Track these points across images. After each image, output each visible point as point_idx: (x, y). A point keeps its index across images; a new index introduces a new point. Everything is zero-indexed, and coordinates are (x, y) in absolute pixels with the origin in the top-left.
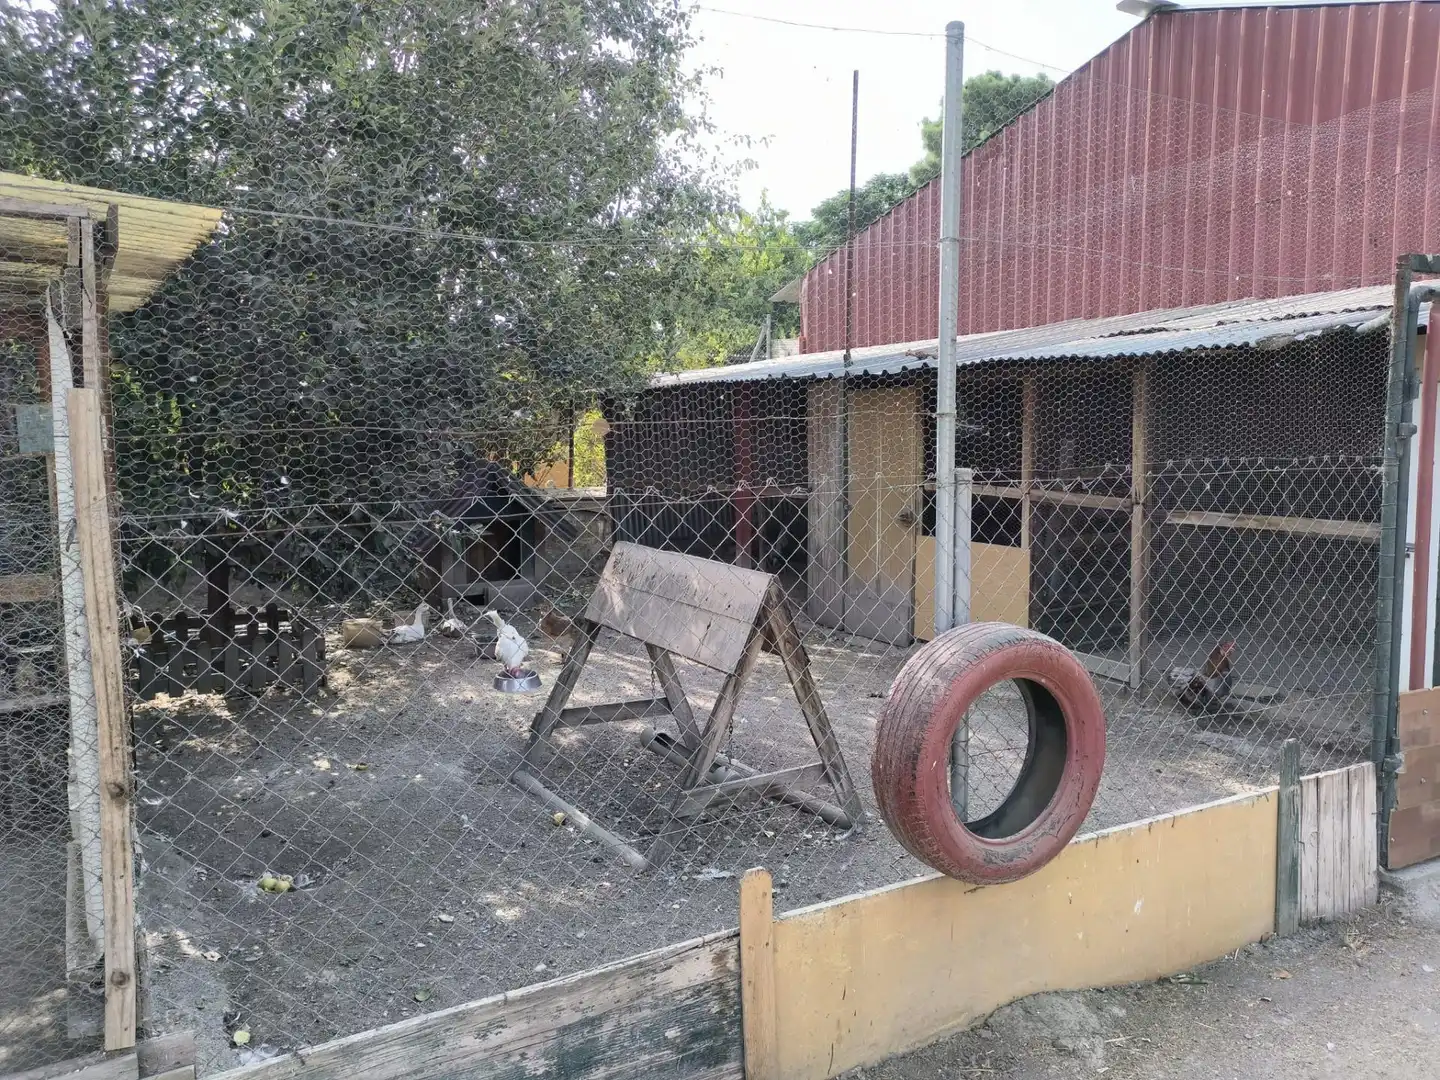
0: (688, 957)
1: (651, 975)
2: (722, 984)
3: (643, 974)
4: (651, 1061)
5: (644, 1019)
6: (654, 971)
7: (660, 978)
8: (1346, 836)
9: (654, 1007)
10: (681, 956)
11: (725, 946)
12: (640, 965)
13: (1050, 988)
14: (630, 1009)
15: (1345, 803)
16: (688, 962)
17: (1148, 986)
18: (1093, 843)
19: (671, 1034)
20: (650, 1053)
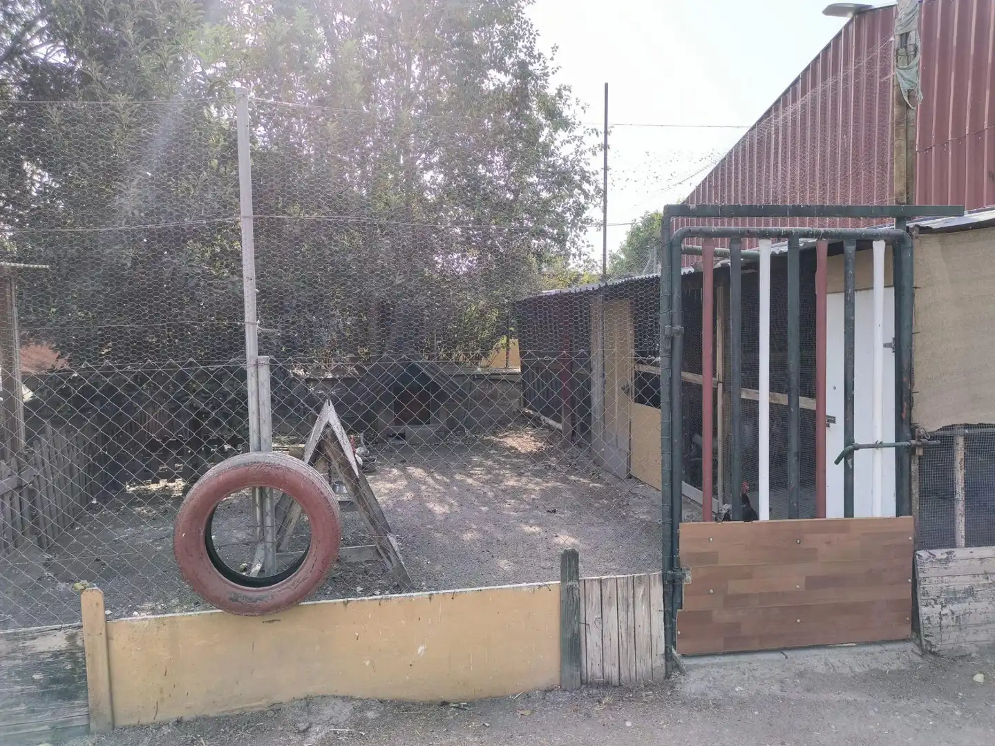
0: (48, 634)
1: (23, 641)
2: (73, 654)
3: (15, 639)
4: (23, 690)
5: (18, 666)
6: (25, 639)
7: (28, 643)
8: (631, 623)
9: (23, 659)
10: (44, 634)
11: (74, 631)
12: (15, 634)
13: (341, 693)
14: (8, 658)
15: (631, 601)
16: (49, 637)
17: (430, 704)
18: (378, 602)
19: (36, 676)
20: (22, 685)
